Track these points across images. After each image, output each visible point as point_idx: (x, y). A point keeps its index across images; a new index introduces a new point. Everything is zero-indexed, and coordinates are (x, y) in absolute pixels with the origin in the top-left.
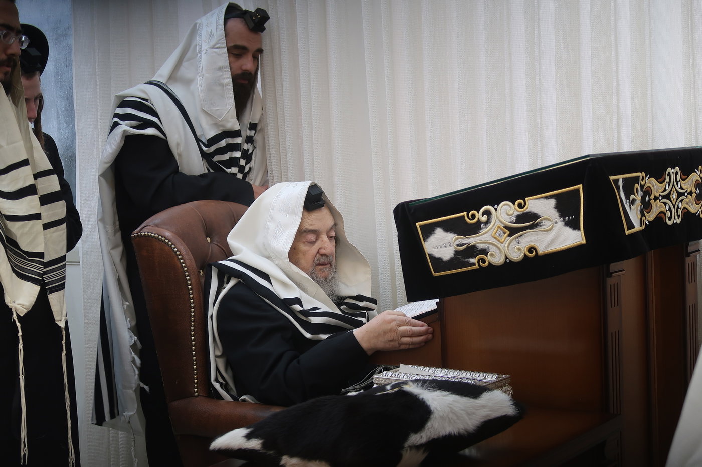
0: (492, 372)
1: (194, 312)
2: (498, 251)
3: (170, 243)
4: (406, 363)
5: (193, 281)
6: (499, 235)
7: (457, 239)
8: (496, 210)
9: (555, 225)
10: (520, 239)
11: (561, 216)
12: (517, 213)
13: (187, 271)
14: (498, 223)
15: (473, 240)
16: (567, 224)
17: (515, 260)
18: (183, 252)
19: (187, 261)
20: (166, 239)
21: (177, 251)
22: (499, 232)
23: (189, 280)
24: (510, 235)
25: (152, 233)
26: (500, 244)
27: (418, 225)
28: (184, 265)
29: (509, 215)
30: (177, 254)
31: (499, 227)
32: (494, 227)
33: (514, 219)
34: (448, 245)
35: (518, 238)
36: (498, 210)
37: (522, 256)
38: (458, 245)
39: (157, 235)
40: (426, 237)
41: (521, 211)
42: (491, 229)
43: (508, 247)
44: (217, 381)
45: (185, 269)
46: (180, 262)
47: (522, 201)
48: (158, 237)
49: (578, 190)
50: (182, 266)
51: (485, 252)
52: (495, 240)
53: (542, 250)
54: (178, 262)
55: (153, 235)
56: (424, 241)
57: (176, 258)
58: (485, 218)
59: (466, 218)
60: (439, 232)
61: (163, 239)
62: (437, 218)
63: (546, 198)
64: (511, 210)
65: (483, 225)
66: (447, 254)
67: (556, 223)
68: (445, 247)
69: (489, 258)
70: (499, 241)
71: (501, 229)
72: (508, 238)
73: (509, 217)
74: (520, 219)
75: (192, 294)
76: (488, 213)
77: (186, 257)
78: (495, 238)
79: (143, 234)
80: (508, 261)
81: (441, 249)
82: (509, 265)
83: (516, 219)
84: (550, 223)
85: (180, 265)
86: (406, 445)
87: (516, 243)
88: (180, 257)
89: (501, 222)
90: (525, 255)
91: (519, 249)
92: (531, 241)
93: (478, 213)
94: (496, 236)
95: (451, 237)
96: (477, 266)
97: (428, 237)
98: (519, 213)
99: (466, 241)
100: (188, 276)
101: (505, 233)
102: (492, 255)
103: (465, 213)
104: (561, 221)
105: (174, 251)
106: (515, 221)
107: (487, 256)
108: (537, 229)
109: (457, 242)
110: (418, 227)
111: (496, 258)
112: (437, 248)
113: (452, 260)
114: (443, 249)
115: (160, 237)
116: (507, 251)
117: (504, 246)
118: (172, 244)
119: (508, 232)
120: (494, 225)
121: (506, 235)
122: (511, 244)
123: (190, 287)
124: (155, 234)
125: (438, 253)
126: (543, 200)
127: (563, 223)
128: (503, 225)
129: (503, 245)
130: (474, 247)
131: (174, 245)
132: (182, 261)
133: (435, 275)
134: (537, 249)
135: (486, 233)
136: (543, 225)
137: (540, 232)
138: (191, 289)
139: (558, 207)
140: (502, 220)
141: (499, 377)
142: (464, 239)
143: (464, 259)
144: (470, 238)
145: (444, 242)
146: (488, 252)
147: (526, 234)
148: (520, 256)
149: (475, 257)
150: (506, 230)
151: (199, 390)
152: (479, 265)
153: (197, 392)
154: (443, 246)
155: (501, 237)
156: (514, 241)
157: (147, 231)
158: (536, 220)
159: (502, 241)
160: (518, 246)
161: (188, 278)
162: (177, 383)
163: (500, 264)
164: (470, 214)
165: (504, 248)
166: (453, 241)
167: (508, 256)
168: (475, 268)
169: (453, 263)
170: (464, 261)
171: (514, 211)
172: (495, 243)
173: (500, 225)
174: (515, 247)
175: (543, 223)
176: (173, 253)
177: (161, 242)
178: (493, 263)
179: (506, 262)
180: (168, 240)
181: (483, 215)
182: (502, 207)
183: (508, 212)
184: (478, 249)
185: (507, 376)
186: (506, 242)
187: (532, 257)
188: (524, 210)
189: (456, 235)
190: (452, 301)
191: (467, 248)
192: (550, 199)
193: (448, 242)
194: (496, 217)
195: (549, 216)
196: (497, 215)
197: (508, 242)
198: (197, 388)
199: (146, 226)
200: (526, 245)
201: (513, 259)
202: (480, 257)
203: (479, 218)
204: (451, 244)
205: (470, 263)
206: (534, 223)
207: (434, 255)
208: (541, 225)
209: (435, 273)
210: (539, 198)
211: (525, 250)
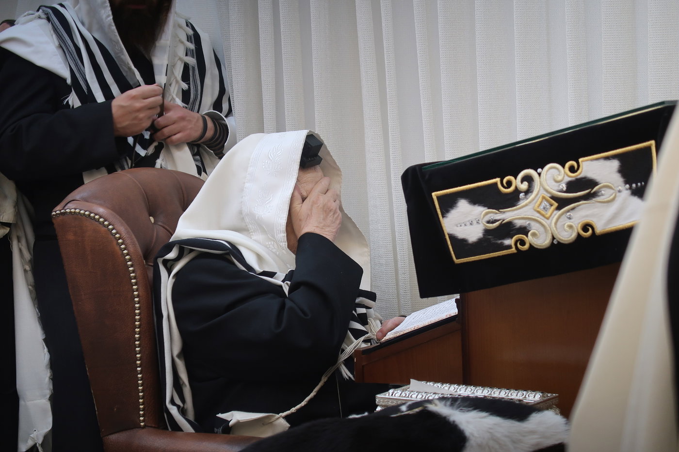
0: (534, 389)
2: (542, 229)
3: (106, 223)
4: (419, 378)
5: (139, 272)
6: (544, 208)
8: (539, 174)
9: (618, 194)
10: (571, 213)
11: (626, 182)
12: (568, 179)
13: (130, 260)
14: (543, 193)
15: (508, 215)
16: (634, 193)
17: (565, 241)
18: (124, 235)
19: (130, 246)
20: (101, 217)
21: (115, 234)
22: (543, 204)
23: (133, 272)
24: (559, 208)
25: (80, 210)
26: (546, 220)
27: (435, 195)
28: (125, 252)
29: (556, 182)
30: (115, 238)
31: (544, 198)
32: (537, 198)
33: (564, 187)
34: (475, 222)
35: (568, 211)
36: (542, 175)
37: (573, 236)
38: (488, 222)
39: (87, 213)
40: (445, 211)
41: (573, 176)
42: (533, 200)
43: (556, 223)
44: (173, 402)
45: (127, 257)
46: (121, 248)
47: (574, 163)
48: (89, 215)
49: (649, 148)
50: (123, 254)
51: (524, 230)
52: (538, 215)
53: (602, 226)
54: (117, 248)
55: (82, 212)
56: (443, 217)
57: (115, 242)
59: (500, 186)
60: (463, 205)
61: (97, 217)
62: (460, 186)
63: (607, 158)
64: (559, 175)
65: (522, 195)
66: (473, 233)
67: (620, 191)
68: (471, 224)
69: (530, 239)
70: (543, 215)
71: (547, 200)
72: (555, 212)
73: (557, 184)
74: (572, 186)
75: (137, 290)
76: (528, 179)
77: (128, 241)
78: (539, 212)
79: (68, 210)
80: (555, 242)
81: (465, 227)
82: (557, 248)
83: (567, 187)
84: (612, 191)
85: (120, 252)
87: (566, 218)
88: (120, 241)
89: (547, 191)
90: (579, 236)
91: (571, 227)
92: (587, 216)
93: (516, 178)
94: (540, 209)
95: (479, 211)
96: (514, 250)
97: (448, 211)
98: (570, 179)
99: (500, 216)
100: (132, 266)
101: (551, 205)
102: (534, 235)
103: (498, 180)
104: (627, 189)
105: (112, 234)
106: (565, 189)
107: (527, 236)
108: (594, 199)
109: (487, 218)
110: (435, 198)
111: (540, 239)
112: (461, 226)
113: (480, 242)
114: (469, 227)
115: (92, 215)
116: (554, 229)
117: (551, 223)
118: (109, 224)
119: (556, 205)
120: (537, 194)
121: (553, 208)
122: (560, 220)
123: (133, 281)
124: (85, 211)
125: (461, 233)
126: (602, 163)
127: (629, 192)
128: (549, 195)
129: (548, 221)
130: (510, 224)
131: (113, 225)
132: (123, 246)
133: (457, 261)
134: (595, 227)
135: (526, 205)
136: (602, 195)
137: (598, 204)
138: (136, 284)
139: (622, 171)
140: (547, 188)
141: (543, 396)
142: (496, 213)
143: (496, 240)
144: (504, 212)
145: (470, 218)
146: (529, 231)
147: (580, 207)
148: (571, 235)
149: (512, 238)
150: (553, 202)
151: (146, 418)
152: (517, 248)
153: (143, 421)
154: (468, 224)
155: (546, 211)
156: (564, 216)
157: (73, 207)
158: (593, 189)
159: (547, 216)
160: (569, 223)
161: (131, 269)
162: (115, 409)
163: (544, 247)
164: (505, 180)
165: (550, 226)
166: (482, 216)
167: (555, 237)
168: (511, 252)
169: (481, 245)
170: (497, 243)
171: (564, 176)
172: (539, 219)
173: (545, 196)
174: (565, 224)
175: (603, 192)
176: (112, 236)
177: (93, 222)
178: (536, 245)
179: (552, 243)
180: (103, 218)
181: (522, 182)
182: (547, 171)
183: (556, 177)
184: (515, 226)
185: (554, 395)
186: (553, 217)
187: (587, 236)
188: (577, 176)
189: (486, 208)
190: (478, 296)
191: (501, 225)
192: (611, 161)
193: (474, 218)
194: (539, 185)
195: (610, 183)
196: (540, 182)
197: (556, 217)
198: (143, 416)
199: (70, 202)
200: (580, 221)
201: (562, 240)
202: (518, 237)
203: (517, 186)
204: (479, 220)
205: (504, 245)
206: (591, 191)
207: (456, 235)
208: (600, 194)
209: (457, 259)
210: (597, 159)
211: (578, 228)
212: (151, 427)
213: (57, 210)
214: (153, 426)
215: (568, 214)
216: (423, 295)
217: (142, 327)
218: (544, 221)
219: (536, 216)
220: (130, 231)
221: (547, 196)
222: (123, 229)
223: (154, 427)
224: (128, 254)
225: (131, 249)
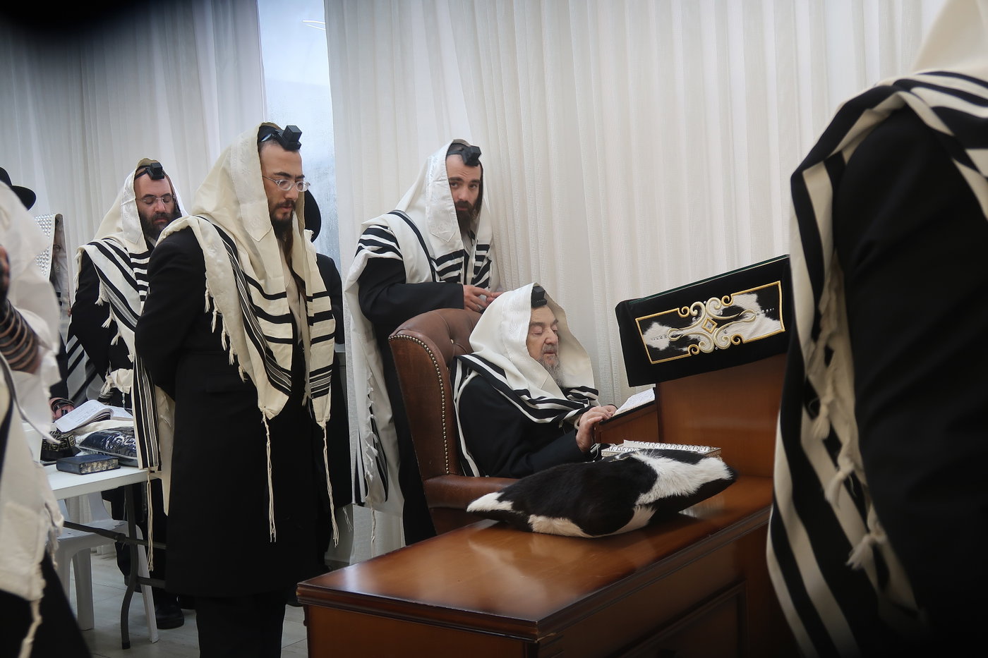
0: (705, 445)
2: (707, 340)
3: (423, 343)
4: (630, 439)
5: (443, 375)
6: (708, 327)
7: (671, 331)
8: (705, 305)
9: (757, 316)
10: (727, 329)
11: (762, 309)
12: (723, 307)
13: (438, 367)
14: (708, 317)
15: (685, 332)
16: (768, 315)
18: (434, 351)
19: (438, 358)
20: (419, 340)
22: (708, 324)
24: (718, 327)
27: (638, 320)
28: (435, 362)
29: (716, 309)
30: (428, 353)
31: (708, 320)
32: (704, 320)
33: (721, 312)
34: (663, 337)
35: (725, 328)
36: (707, 305)
37: (729, 344)
38: (672, 337)
39: (411, 337)
40: (644, 330)
41: (727, 305)
42: (701, 321)
43: (716, 336)
45: (436, 365)
46: (432, 359)
47: (727, 297)
48: (412, 339)
49: (777, 285)
50: (433, 363)
51: (696, 342)
53: (746, 339)
54: (430, 360)
55: (407, 337)
56: (643, 334)
57: (428, 356)
58: (695, 313)
59: (679, 313)
60: (656, 326)
61: (417, 340)
62: (653, 314)
63: (749, 293)
64: (718, 304)
65: (694, 319)
66: (663, 344)
67: (758, 314)
68: (661, 338)
69: (700, 347)
70: (708, 331)
71: (710, 321)
72: (716, 329)
73: (717, 311)
74: (726, 312)
75: (443, 386)
76: (698, 308)
77: (436, 355)
78: (705, 329)
79: (399, 336)
81: (658, 340)
82: (717, 352)
84: (752, 314)
85: (431, 362)
86: (637, 503)
87: (723, 333)
88: (432, 355)
89: (710, 315)
90: (732, 343)
91: (726, 338)
92: (737, 331)
93: (689, 308)
94: (706, 327)
95: (666, 329)
96: (689, 354)
97: (646, 330)
98: (725, 307)
99: (679, 333)
100: (439, 371)
101: (714, 325)
102: (702, 344)
103: (678, 309)
104: (763, 313)
105: (427, 350)
106: (722, 314)
107: (698, 345)
108: (742, 320)
109: (671, 334)
110: (637, 322)
111: (706, 347)
112: (655, 339)
113: (667, 349)
114: (660, 340)
115: (414, 339)
116: (716, 340)
118: (425, 345)
119: (716, 324)
120: (704, 318)
122: (719, 334)
123: (440, 380)
125: (655, 344)
126: (746, 295)
127: (764, 315)
129: (712, 335)
130: (686, 338)
131: (427, 345)
133: (653, 362)
134: (742, 338)
135: (697, 325)
136: (747, 317)
137: (744, 323)
139: (759, 301)
140: (710, 313)
141: (711, 449)
142: (677, 331)
143: (678, 348)
144: (682, 330)
145: (661, 334)
146: (699, 342)
147: (732, 325)
148: (727, 344)
149: (688, 346)
150: (714, 322)
151: (450, 469)
152: (691, 353)
153: (448, 470)
154: (659, 338)
155: (710, 328)
156: (722, 331)
157: (401, 334)
158: (740, 313)
159: (711, 331)
160: (725, 336)
161: (439, 373)
162: (430, 463)
163: (710, 352)
164: (682, 309)
165: (713, 338)
166: (668, 333)
167: (716, 345)
168: (688, 356)
169: (670, 351)
170: (678, 350)
171: (721, 306)
172: (705, 334)
174: (722, 337)
175: (747, 315)
176: (426, 352)
177: (415, 343)
178: (704, 351)
179: (715, 349)
180: (421, 340)
181: (694, 310)
182: (710, 302)
183: (716, 306)
184: (690, 339)
185: (718, 448)
187: (737, 344)
188: (730, 305)
189: (670, 327)
190: (667, 385)
191: (680, 339)
192: (752, 295)
193: (663, 334)
194: (705, 311)
195: (751, 309)
196: (706, 309)
197: (716, 332)
198: (448, 467)
200: (732, 334)
201: (721, 347)
202: (692, 346)
203: (691, 313)
204: (666, 335)
205: (683, 351)
206: (739, 315)
207: (651, 345)
208: (745, 316)
210: (743, 294)
211: (731, 339)
212: (453, 474)
215: (725, 330)
216: (631, 385)
218: (709, 335)
219: (704, 332)
221: (711, 318)
222: (434, 348)
223: (455, 474)
225: (439, 360)
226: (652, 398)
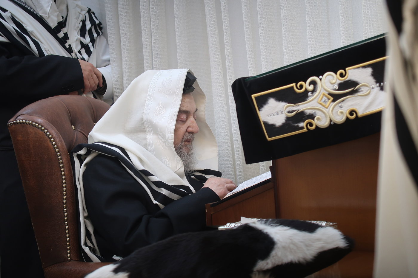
1: (66, 187)
2: (323, 115)
3: (43, 128)
4: (248, 216)
5: (64, 160)
6: (324, 101)
7: (287, 107)
8: (321, 79)
9: (372, 90)
10: (342, 104)
11: (377, 82)
12: (339, 82)
13: (59, 152)
14: (323, 91)
15: (301, 107)
16: (382, 89)
17: (339, 122)
18: (55, 135)
19: (59, 143)
20: (39, 124)
21: (49, 135)
22: (323, 99)
23: (61, 159)
24: (334, 101)
25: (26, 121)
26: (325, 109)
27: (254, 96)
28: (56, 146)
30: (49, 138)
31: (324, 95)
32: (320, 95)
33: (336, 87)
34: (280, 113)
35: (340, 103)
36: (322, 80)
37: (344, 118)
38: (289, 112)
39: (30, 122)
40: (261, 106)
41: (342, 80)
42: (317, 96)
43: (332, 111)
44: (86, 244)
45: (57, 150)
46: (53, 144)
47: (342, 71)
48: (32, 124)
50: (54, 148)
51: (312, 117)
52: (320, 106)
53: (362, 112)
54: (50, 144)
55: (27, 122)
56: (259, 110)
57: (49, 140)
58: (311, 88)
59: (295, 88)
60: (272, 102)
61: (37, 124)
62: (270, 90)
63: (364, 67)
64: (333, 79)
65: (310, 94)
66: (279, 120)
67: (373, 88)
68: (277, 114)
69: (316, 122)
70: (324, 106)
71: (326, 96)
72: (332, 103)
73: (332, 85)
74: (342, 86)
75: (64, 171)
76: (314, 83)
77: (57, 140)
78: (321, 104)
79: (18, 121)
80: (332, 123)
81: (274, 116)
82: (333, 127)
83: (339, 87)
84: (367, 88)
85: (52, 147)
87: (339, 107)
88: (52, 139)
89: (326, 90)
90: (347, 118)
91: (342, 113)
92: (352, 105)
93: (305, 83)
94: (322, 102)
95: (283, 105)
96: (305, 130)
97: (262, 107)
99: (296, 108)
100: (60, 155)
101: (329, 99)
102: (318, 119)
103: (294, 84)
104: (377, 87)
105: (47, 135)
106: (337, 88)
107: (314, 120)
108: (357, 94)
109: (288, 110)
110: (253, 98)
111: (322, 122)
112: (271, 116)
113: (284, 125)
114: (276, 116)
115: (34, 123)
116: (331, 114)
118: (45, 129)
119: (332, 99)
120: (320, 93)
121: (330, 101)
122: (335, 109)
123: (61, 165)
124: (29, 121)
125: (271, 120)
126: (361, 70)
127: (379, 88)
128: (327, 93)
129: (327, 110)
130: (302, 113)
131: (47, 130)
132: (54, 143)
133: (269, 139)
134: (357, 112)
135: (313, 100)
136: (362, 91)
137: (359, 97)
138: (63, 167)
139: (374, 75)
140: (326, 88)
141: (327, 223)
142: (293, 106)
143: (294, 124)
144: (299, 105)
145: (277, 110)
146: (315, 117)
147: (347, 100)
148: (342, 118)
149: (304, 121)
150: (330, 97)
151: (71, 255)
152: (307, 128)
153: (70, 257)
154: (275, 114)
155: (326, 103)
156: (337, 106)
157: (21, 119)
158: (355, 87)
159: (326, 106)
160: (340, 110)
161: (60, 157)
162: (51, 250)
163: (325, 127)
164: (299, 85)
165: (328, 112)
166: (284, 108)
167: (332, 120)
168: (304, 132)
169: (285, 128)
170: (294, 126)
171: (337, 80)
172: (321, 109)
173: (324, 93)
174: (338, 111)
175: (362, 89)
176: (46, 137)
177: (35, 128)
178: (320, 126)
179: (330, 124)
180: (41, 125)
181: (310, 85)
182: (326, 77)
183: (331, 81)
184: (306, 114)
185: (335, 223)
186: (330, 107)
187: (353, 119)
188: (345, 79)
189: (287, 103)
190: (283, 161)
191: (297, 114)
192: (367, 68)
193: (280, 110)
194: (321, 86)
195: (366, 83)
196: (321, 84)
197: (332, 107)
198: (70, 253)
199: (20, 115)
200: (347, 109)
201: (336, 122)
202: (308, 121)
203: (307, 88)
204: (282, 111)
205: (299, 127)
206: (354, 89)
207: (268, 122)
208: (360, 91)
209: (269, 137)
210: (358, 68)
211: (346, 114)
212: (75, 260)
213: (11, 121)
214: (76, 259)
215: (340, 104)
216: (247, 163)
217: (67, 195)
218: (324, 110)
219: (319, 107)
220: (58, 133)
221: (326, 93)
222: (54, 132)
223: (77, 261)
224: (57, 148)
225: (59, 145)
226: (268, 175)
